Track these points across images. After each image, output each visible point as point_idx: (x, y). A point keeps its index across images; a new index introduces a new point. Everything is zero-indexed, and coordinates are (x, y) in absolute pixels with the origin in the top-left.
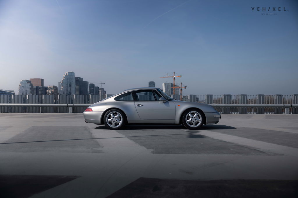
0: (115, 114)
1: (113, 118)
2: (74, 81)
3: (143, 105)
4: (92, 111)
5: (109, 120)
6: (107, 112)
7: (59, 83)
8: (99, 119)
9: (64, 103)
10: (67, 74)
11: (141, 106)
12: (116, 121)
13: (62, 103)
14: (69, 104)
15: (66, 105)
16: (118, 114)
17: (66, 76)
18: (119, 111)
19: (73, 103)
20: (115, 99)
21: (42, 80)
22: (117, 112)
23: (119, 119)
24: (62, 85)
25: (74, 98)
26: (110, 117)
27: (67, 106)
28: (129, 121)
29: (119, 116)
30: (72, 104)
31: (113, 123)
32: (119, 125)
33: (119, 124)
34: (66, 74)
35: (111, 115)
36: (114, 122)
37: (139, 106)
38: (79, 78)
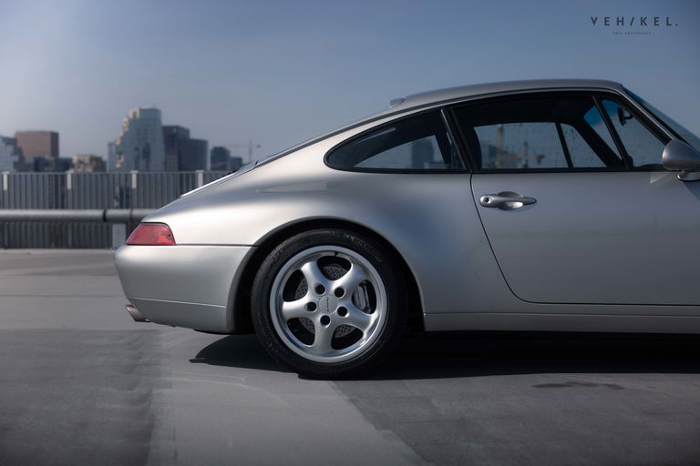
0: (330, 267)
1: (320, 290)
2: (160, 136)
3: (534, 202)
4: (169, 239)
5: (287, 306)
6: (274, 253)
7: (110, 145)
8: (221, 301)
9: (91, 208)
10: (135, 114)
11: (519, 205)
12: (342, 311)
13: (85, 208)
14: (112, 213)
15: (97, 213)
16: (358, 264)
17: (133, 122)
18: (361, 242)
19: (127, 207)
20: (332, 158)
21: (54, 137)
22: (347, 253)
23: (363, 299)
24: (120, 153)
25: (134, 185)
26: (295, 286)
27: (105, 219)
28: (435, 311)
29: (362, 277)
30: (125, 212)
31: (320, 331)
32: (364, 343)
33: (357, 335)
34: (131, 116)
35: (307, 268)
36: (325, 320)
37: (501, 206)
38: (177, 127)
